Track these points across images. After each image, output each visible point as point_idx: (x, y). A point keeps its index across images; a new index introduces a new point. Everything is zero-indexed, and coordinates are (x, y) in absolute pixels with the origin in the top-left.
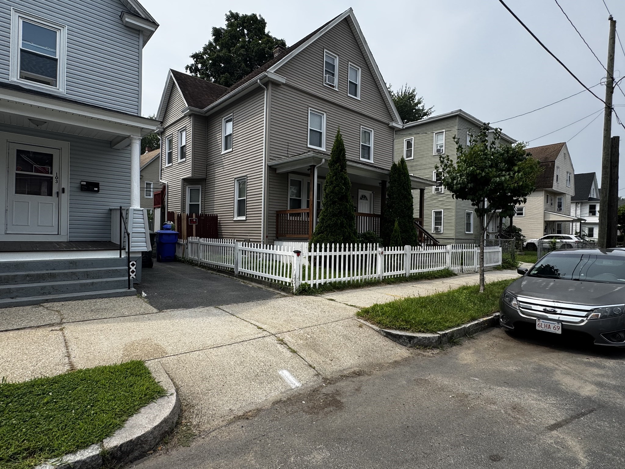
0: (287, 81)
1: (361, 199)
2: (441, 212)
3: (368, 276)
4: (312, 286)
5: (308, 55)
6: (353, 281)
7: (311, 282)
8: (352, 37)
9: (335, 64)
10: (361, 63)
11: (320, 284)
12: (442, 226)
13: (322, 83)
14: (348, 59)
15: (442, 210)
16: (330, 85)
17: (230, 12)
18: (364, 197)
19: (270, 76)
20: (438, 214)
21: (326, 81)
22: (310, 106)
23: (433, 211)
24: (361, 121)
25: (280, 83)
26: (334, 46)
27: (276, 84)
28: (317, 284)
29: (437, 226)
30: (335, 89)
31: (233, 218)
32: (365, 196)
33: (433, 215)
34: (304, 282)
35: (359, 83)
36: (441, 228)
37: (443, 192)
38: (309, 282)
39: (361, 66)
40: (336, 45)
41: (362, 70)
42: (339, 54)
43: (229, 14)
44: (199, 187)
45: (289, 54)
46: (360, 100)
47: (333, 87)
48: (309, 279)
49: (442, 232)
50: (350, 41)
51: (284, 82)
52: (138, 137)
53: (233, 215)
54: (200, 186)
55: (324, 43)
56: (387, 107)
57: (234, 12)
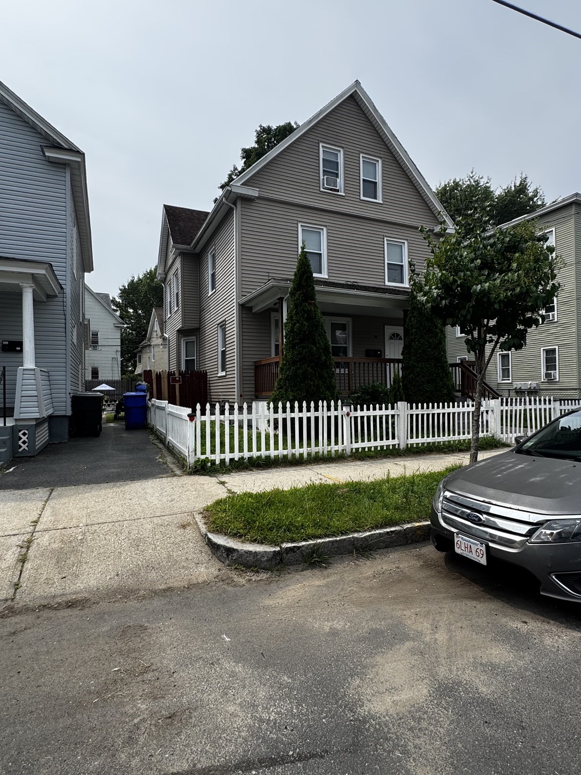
0: (261, 193)
1: (391, 338)
2: (554, 350)
3: (323, 448)
4: (218, 462)
5: (294, 156)
6: (293, 455)
7: (217, 457)
8: (364, 119)
9: (339, 161)
10: (382, 153)
11: (232, 460)
12: (557, 371)
13: (318, 188)
14: (359, 150)
15: (557, 347)
16: (331, 190)
17: (261, 126)
18: (395, 336)
19: (234, 190)
20: (550, 353)
21: (323, 185)
22: (300, 221)
23: (542, 349)
24: (385, 231)
25: (253, 198)
26: (335, 136)
27: (247, 200)
28: (227, 460)
29: (550, 372)
30: (339, 193)
31: (218, 374)
32: (398, 335)
33: (543, 356)
34: (203, 457)
35: (379, 180)
36: (556, 374)
37: (556, 320)
38: (213, 457)
39: (382, 156)
40: (339, 134)
41: (383, 161)
42: (343, 145)
43: (259, 129)
44: (193, 338)
45: (262, 158)
46: (382, 202)
47: (338, 191)
48: (213, 451)
49: (557, 380)
50: (362, 125)
51: (257, 196)
52: (28, 285)
53: (218, 370)
54: (195, 337)
55: (319, 135)
56: (429, 207)
57: (265, 125)
